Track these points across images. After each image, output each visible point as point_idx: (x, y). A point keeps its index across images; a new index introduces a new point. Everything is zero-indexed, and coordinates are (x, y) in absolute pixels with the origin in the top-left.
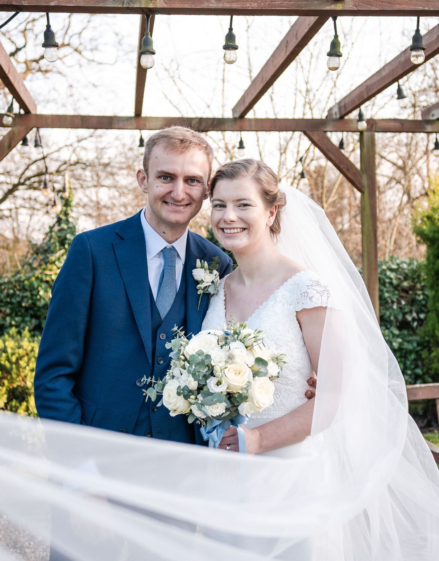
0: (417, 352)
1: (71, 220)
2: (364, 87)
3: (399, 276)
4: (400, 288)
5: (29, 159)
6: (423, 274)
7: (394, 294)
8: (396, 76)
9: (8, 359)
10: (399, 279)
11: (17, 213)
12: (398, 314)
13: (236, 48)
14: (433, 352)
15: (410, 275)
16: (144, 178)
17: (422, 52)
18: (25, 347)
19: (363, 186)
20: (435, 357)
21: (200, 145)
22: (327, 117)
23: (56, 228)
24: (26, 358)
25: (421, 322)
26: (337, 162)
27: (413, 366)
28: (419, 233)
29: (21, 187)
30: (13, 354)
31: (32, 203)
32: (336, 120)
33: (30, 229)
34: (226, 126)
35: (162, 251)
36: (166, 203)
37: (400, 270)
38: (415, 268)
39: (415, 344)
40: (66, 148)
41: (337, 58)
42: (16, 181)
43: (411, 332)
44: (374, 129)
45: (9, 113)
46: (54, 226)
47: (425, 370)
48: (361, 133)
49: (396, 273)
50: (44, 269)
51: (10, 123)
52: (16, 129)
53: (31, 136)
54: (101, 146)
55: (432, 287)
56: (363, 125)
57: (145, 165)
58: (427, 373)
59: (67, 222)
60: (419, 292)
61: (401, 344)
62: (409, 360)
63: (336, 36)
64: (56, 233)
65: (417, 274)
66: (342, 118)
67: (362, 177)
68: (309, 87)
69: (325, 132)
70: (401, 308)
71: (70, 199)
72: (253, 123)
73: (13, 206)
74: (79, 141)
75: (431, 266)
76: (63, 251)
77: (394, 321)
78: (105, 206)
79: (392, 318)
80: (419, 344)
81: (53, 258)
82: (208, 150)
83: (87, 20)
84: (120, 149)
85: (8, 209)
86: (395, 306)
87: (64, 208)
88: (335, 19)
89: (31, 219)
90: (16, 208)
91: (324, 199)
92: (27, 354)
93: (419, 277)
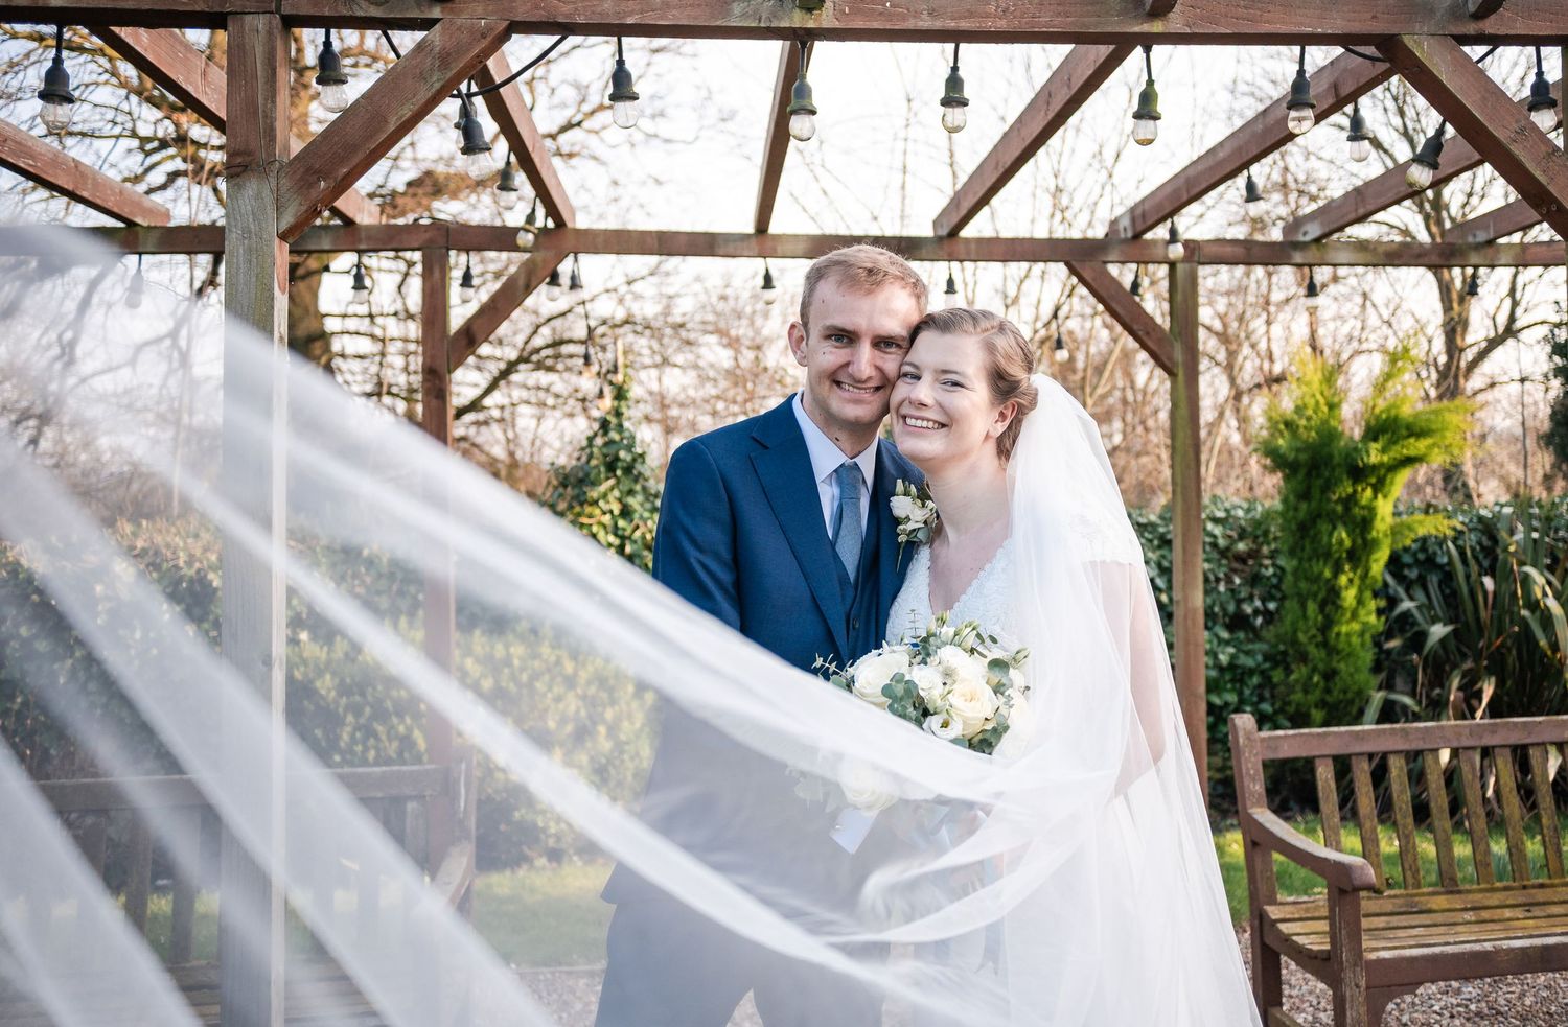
0: (1262, 672)
1: (626, 424)
2: (1182, 180)
3: (1229, 532)
4: (1230, 554)
5: (536, 313)
6: (1273, 529)
7: (1220, 566)
8: (1245, 159)
9: (514, 678)
10: (1230, 537)
11: (513, 413)
12: (1228, 602)
13: (964, 103)
14: (1292, 672)
15: (1249, 529)
16: (802, 338)
17: (1309, 113)
18: (545, 657)
19: (1175, 364)
20: (1297, 681)
21: (903, 279)
22: (1107, 235)
23: (599, 441)
24: (546, 678)
25: (1269, 617)
26: (1127, 319)
27: (1255, 699)
28: (1270, 451)
29: (522, 366)
30: (522, 669)
31: (542, 394)
32: (1125, 241)
33: (538, 443)
34: (924, 251)
35: (835, 471)
36: (839, 384)
37: (1231, 521)
38: (1258, 516)
39: (1259, 658)
40: (605, 295)
41: (1152, 122)
42: (513, 355)
43: (1251, 636)
44: (1196, 259)
45: (527, 226)
46: (596, 434)
47: (1278, 706)
48: (1172, 265)
49: (1224, 526)
50: (579, 515)
51: (530, 244)
52: (540, 256)
53: (565, 268)
54: (671, 291)
55: (1292, 553)
56: (1177, 251)
57: (804, 314)
58: (1282, 711)
59: (620, 426)
60: (1267, 562)
61: (1233, 657)
62: (1248, 687)
63: (1150, 82)
64: (600, 449)
65: (1263, 527)
66: (1137, 236)
67: (1172, 346)
68: (1061, 185)
69: (1105, 263)
70: (1233, 591)
71: (626, 387)
72: (973, 246)
73: (506, 401)
74: (629, 283)
75: (1291, 513)
76: (612, 481)
77: (1221, 614)
78: (674, 401)
79: (1216, 609)
80: (1266, 658)
81: (594, 494)
82: (918, 289)
83: (645, 61)
84: (703, 298)
85: (497, 407)
86: (1222, 588)
87: (616, 403)
88: (1147, 50)
89: (538, 425)
90: (513, 405)
91: (1088, 390)
92: (549, 670)
93: (1266, 533)
